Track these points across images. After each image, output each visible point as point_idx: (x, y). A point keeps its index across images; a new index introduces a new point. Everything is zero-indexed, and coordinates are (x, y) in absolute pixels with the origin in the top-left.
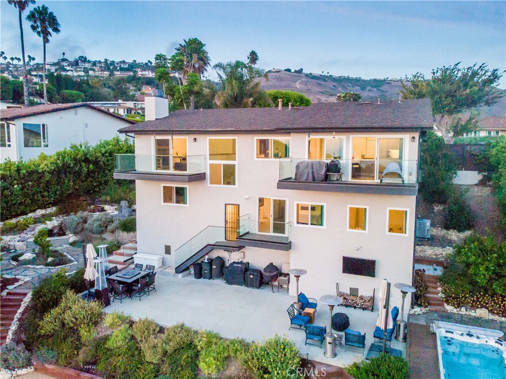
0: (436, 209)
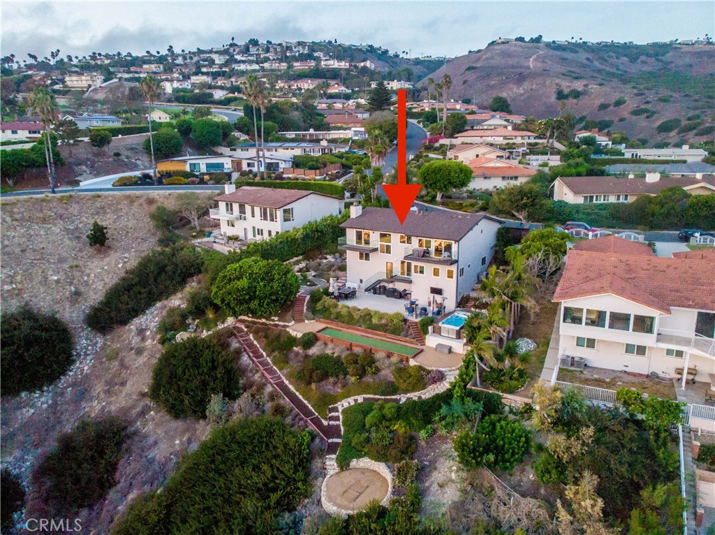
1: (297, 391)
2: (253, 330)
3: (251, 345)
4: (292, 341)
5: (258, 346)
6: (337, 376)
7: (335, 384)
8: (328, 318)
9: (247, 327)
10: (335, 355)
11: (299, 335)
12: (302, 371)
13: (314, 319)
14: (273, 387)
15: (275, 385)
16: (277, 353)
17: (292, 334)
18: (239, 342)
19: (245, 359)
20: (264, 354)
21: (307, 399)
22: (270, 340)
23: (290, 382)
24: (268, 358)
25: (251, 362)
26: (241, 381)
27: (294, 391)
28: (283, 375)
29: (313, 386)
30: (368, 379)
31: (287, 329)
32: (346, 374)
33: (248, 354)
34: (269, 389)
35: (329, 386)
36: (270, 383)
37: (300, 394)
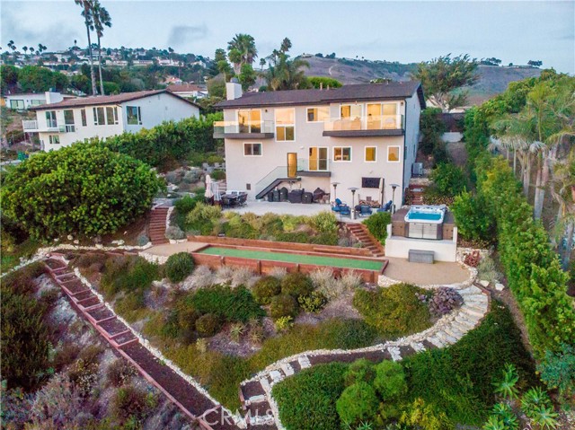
0: (430, 158)
1: (167, 357)
2: (80, 261)
3: (76, 286)
4: (151, 271)
5: (89, 285)
6: (245, 321)
7: (243, 336)
8: (209, 232)
9: (69, 258)
10: (233, 286)
11: (163, 260)
12: (175, 319)
13: (184, 237)
14: (119, 355)
15: (122, 352)
16: (123, 293)
17: (150, 261)
18: (54, 281)
19: (63, 309)
20: (100, 297)
21: (191, 373)
22: (110, 273)
23: (153, 343)
24: (107, 304)
25: (75, 314)
26: (53, 351)
27: (162, 358)
28: (137, 330)
29: (201, 345)
30: (309, 320)
31: (140, 254)
32: (262, 315)
33: (68, 299)
34: (109, 360)
35: (232, 341)
36: (112, 347)
37: (175, 362)
